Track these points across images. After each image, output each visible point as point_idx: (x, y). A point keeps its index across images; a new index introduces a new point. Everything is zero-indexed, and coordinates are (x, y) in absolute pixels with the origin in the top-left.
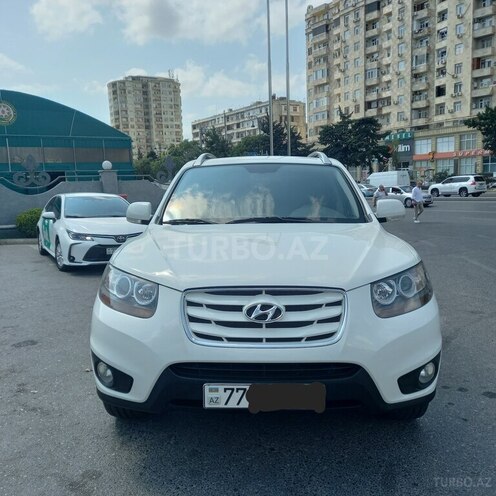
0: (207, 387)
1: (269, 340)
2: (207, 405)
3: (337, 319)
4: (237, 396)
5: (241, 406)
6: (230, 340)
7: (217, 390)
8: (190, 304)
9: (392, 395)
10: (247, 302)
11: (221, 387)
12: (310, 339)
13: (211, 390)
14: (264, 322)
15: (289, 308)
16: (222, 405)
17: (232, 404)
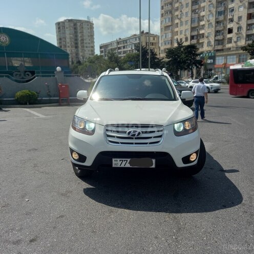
0: (113, 160)
1: (136, 143)
2: (114, 166)
3: (160, 136)
4: (124, 163)
5: (126, 166)
6: (122, 143)
7: (117, 161)
8: (107, 130)
9: (180, 164)
10: (128, 130)
11: (119, 160)
12: (151, 143)
13: (115, 161)
14: (134, 137)
15: (143, 132)
16: (119, 166)
17: (123, 166)
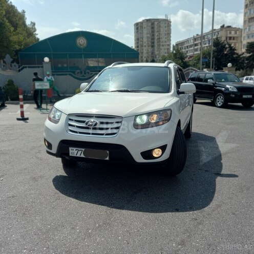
0: (70, 149)
1: (93, 134)
2: (70, 155)
3: (118, 128)
4: (80, 152)
5: (81, 156)
6: (80, 133)
7: (73, 150)
9: (139, 159)
10: (86, 120)
11: (75, 149)
12: (107, 134)
13: (71, 150)
14: (91, 127)
15: (102, 123)
16: (75, 155)
17: (78, 155)
